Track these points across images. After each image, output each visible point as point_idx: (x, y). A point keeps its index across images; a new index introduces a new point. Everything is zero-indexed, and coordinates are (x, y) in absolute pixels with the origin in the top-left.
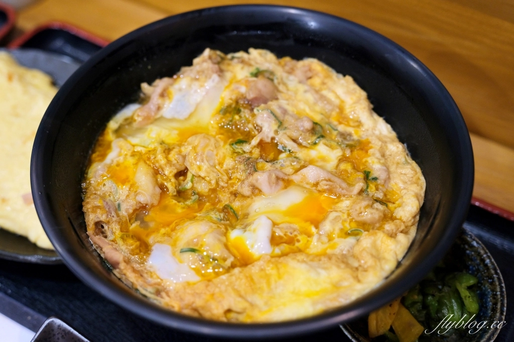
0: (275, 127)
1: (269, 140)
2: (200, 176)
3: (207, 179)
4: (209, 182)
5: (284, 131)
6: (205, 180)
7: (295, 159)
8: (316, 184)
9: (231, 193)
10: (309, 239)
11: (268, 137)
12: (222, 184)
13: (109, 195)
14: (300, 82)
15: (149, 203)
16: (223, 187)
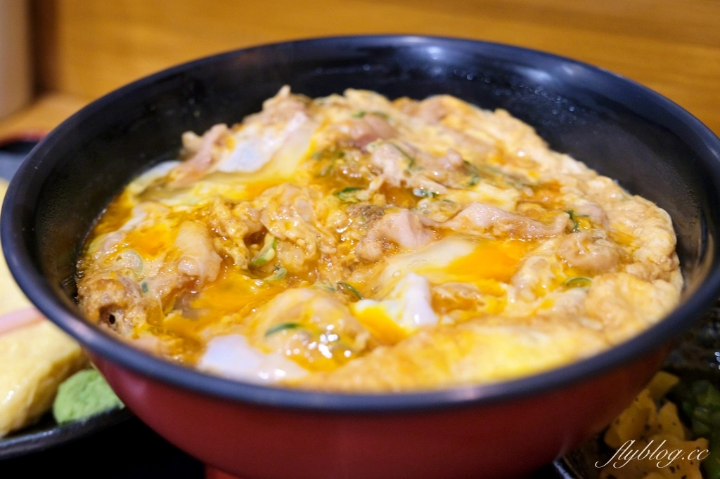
0: (405, 166)
1: (397, 184)
2: (287, 240)
3: (301, 242)
4: (304, 249)
5: (420, 172)
6: (297, 245)
7: (446, 202)
8: (490, 229)
9: (344, 265)
10: (500, 299)
11: (395, 180)
12: (326, 249)
13: (127, 273)
14: (430, 123)
15: (202, 274)
16: (328, 256)
